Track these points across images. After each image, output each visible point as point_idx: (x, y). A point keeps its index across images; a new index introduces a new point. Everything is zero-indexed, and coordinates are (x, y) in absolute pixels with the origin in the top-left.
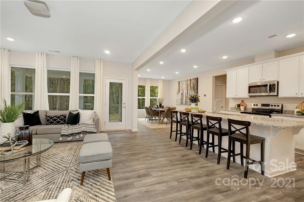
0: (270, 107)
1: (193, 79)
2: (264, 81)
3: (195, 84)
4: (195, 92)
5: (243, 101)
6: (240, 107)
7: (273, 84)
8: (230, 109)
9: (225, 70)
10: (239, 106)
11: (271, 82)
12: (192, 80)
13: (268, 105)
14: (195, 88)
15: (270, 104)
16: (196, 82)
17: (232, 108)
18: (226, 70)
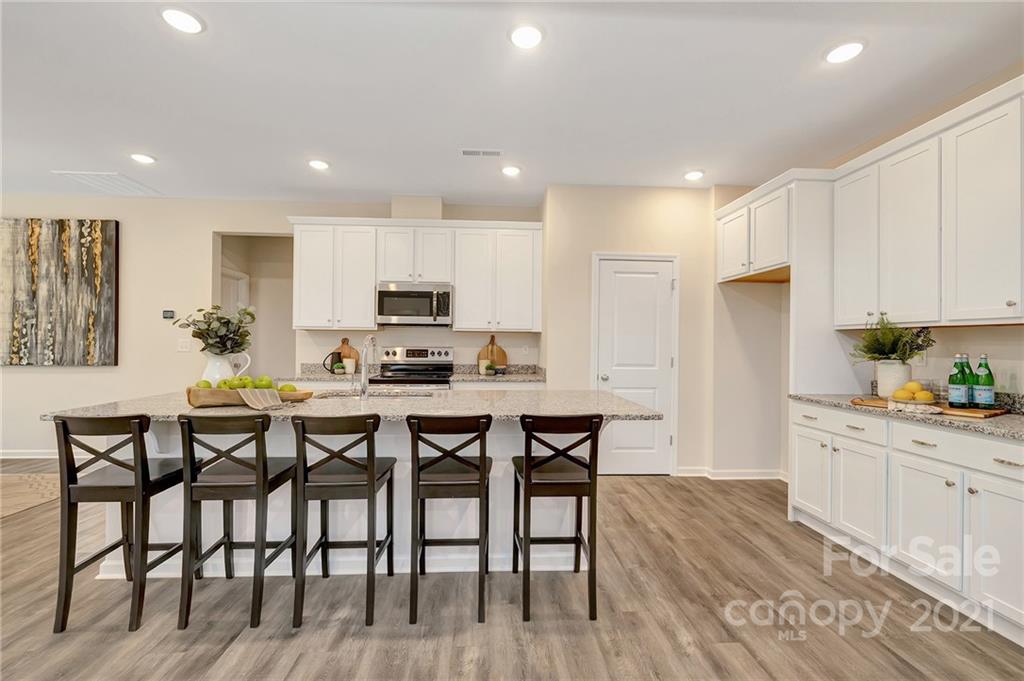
0: (430, 359)
1: (81, 223)
2: (420, 279)
3: (98, 250)
4: (98, 296)
5: (345, 341)
6: (341, 362)
7: (444, 293)
8: (298, 371)
9: (289, 217)
10: (337, 358)
11: (437, 285)
12: (73, 225)
13: (423, 353)
14: (99, 272)
15: (427, 351)
16: (105, 242)
17: (306, 368)
18: (292, 219)
